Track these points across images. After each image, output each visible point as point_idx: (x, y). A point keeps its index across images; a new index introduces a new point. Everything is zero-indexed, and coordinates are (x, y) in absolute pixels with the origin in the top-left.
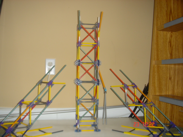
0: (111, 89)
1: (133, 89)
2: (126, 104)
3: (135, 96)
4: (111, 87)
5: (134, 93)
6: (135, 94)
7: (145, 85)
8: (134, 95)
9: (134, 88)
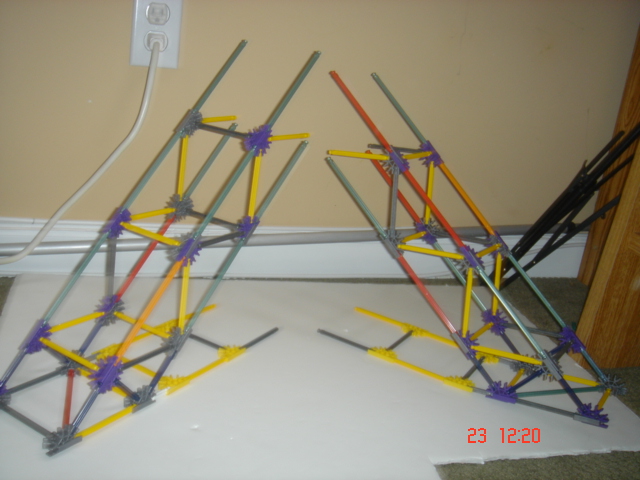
0: (329, 163)
1: (424, 168)
2: (390, 239)
3: (425, 200)
4: (328, 153)
5: (423, 187)
6: (429, 195)
7: (586, 162)
8: (422, 195)
9: (427, 164)
